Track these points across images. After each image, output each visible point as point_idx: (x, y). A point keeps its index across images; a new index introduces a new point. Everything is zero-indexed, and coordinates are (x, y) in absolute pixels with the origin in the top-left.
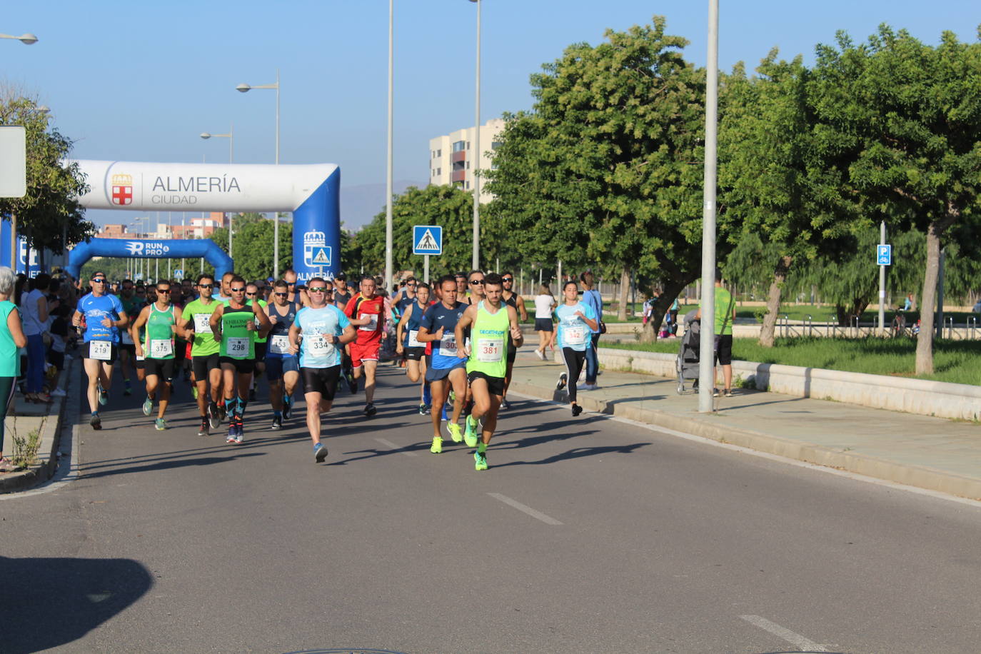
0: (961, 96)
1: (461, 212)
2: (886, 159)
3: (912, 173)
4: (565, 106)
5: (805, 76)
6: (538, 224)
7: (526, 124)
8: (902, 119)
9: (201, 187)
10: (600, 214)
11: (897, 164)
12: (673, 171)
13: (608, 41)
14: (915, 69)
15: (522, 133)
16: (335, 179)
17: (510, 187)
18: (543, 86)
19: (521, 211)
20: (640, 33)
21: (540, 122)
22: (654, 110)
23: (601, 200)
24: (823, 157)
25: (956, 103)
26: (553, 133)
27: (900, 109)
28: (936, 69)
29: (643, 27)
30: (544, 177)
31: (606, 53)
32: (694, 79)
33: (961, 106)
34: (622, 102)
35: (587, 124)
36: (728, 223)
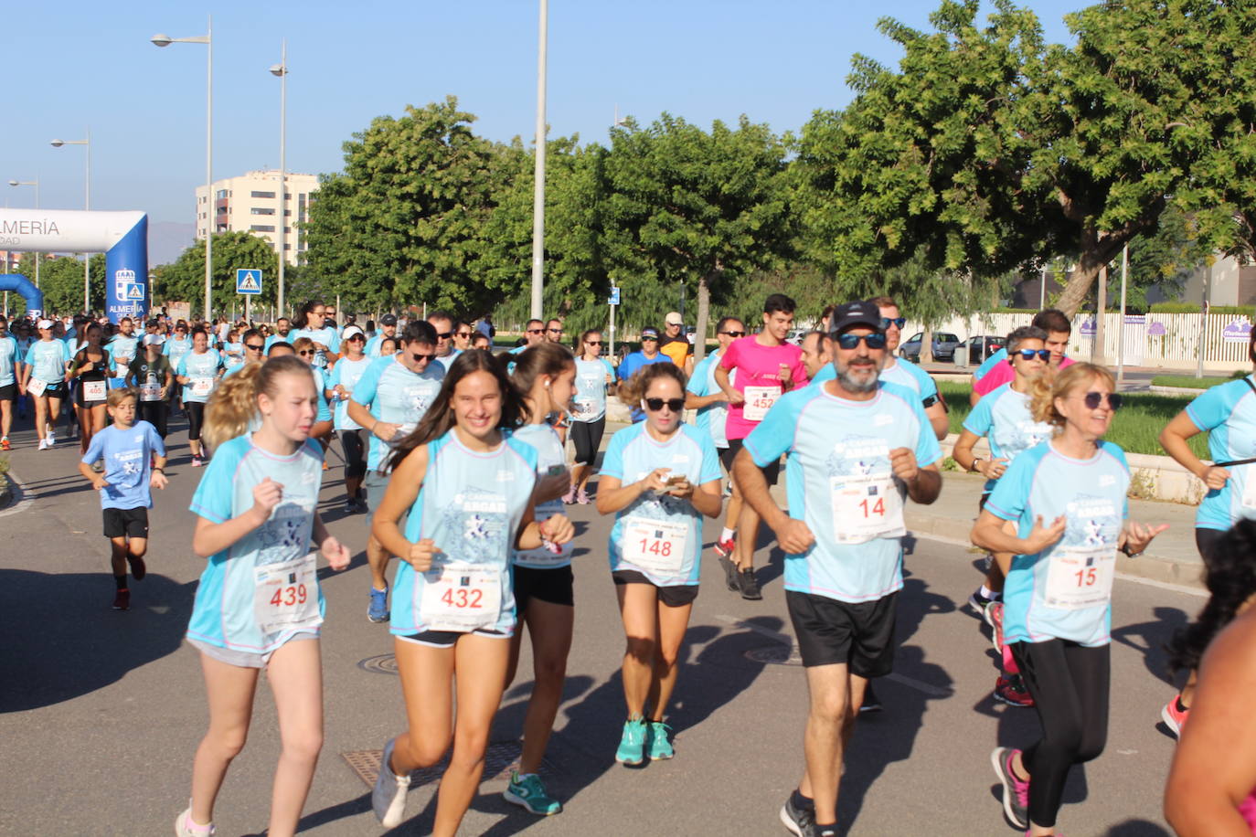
0: (731, 174)
1: (255, 255)
2: (671, 224)
3: (692, 236)
4: (373, 169)
5: (604, 154)
6: (350, 270)
7: (339, 185)
8: (685, 192)
9: (24, 230)
10: (404, 262)
11: (679, 228)
12: (466, 226)
13: (409, 115)
14: (696, 151)
15: (334, 192)
16: (143, 226)
17: (326, 237)
18: (354, 152)
19: (336, 258)
20: (436, 109)
21: (351, 183)
22: (450, 174)
23: (405, 250)
24: (618, 221)
25: (728, 179)
26: (363, 192)
27: (683, 182)
28: (712, 151)
29: (439, 104)
30: (356, 230)
31: (407, 125)
32: (482, 149)
33: (732, 182)
34: (422, 168)
35: (393, 184)
36: (522, 272)
